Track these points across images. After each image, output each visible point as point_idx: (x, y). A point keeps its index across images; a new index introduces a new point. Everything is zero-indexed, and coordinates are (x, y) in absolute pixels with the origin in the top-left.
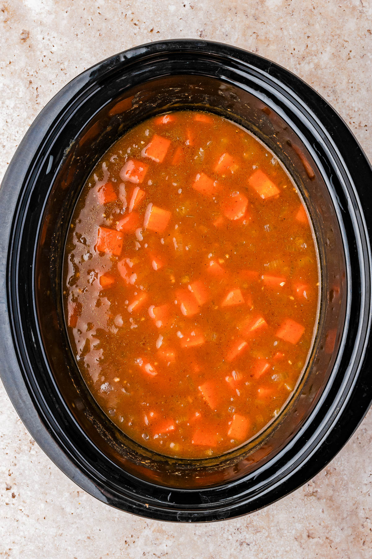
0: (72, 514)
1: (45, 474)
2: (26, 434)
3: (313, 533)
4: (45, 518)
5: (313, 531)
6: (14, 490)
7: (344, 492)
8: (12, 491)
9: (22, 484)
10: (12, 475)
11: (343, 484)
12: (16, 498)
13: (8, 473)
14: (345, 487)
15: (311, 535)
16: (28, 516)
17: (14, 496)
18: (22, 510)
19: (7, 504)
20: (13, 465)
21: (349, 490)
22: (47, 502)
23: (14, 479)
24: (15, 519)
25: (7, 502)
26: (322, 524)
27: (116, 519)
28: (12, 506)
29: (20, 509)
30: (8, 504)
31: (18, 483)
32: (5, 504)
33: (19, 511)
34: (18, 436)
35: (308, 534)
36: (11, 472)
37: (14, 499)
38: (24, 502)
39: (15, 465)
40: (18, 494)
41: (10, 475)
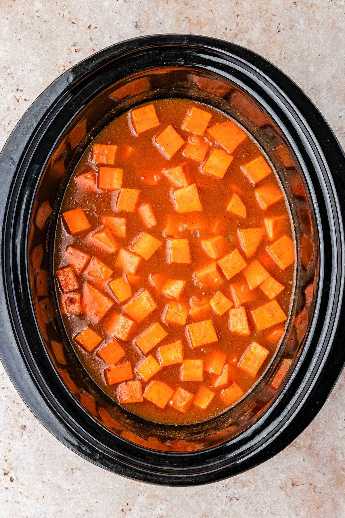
0: (69, 490)
1: (39, 456)
2: (16, 420)
3: (296, 482)
4: (43, 498)
5: (297, 480)
6: (12, 474)
7: (321, 439)
8: (10, 475)
9: (18, 468)
10: (8, 461)
11: (320, 432)
12: (14, 482)
13: (4, 459)
14: (321, 435)
15: (295, 484)
16: (28, 497)
17: (12, 480)
18: (22, 493)
19: (6, 489)
20: (8, 451)
21: (326, 437)
22: (43, 482)
23: (11, 464)
24: (15, 502)
25: (7, 486)
26: (305, 472)
27: (110, 490)
28: (11, 489)
29: (20, 491)
30: (8, 488)
31: (14, 467)
32: (4, 488)
33: (19, 494)
34: (9, 423)
35: (292, 483)
36: (6, 458)
37: (12, 483)
38: (22, 484)
39: (10, 451)
40: (16, 477)
41: (6, 461)
